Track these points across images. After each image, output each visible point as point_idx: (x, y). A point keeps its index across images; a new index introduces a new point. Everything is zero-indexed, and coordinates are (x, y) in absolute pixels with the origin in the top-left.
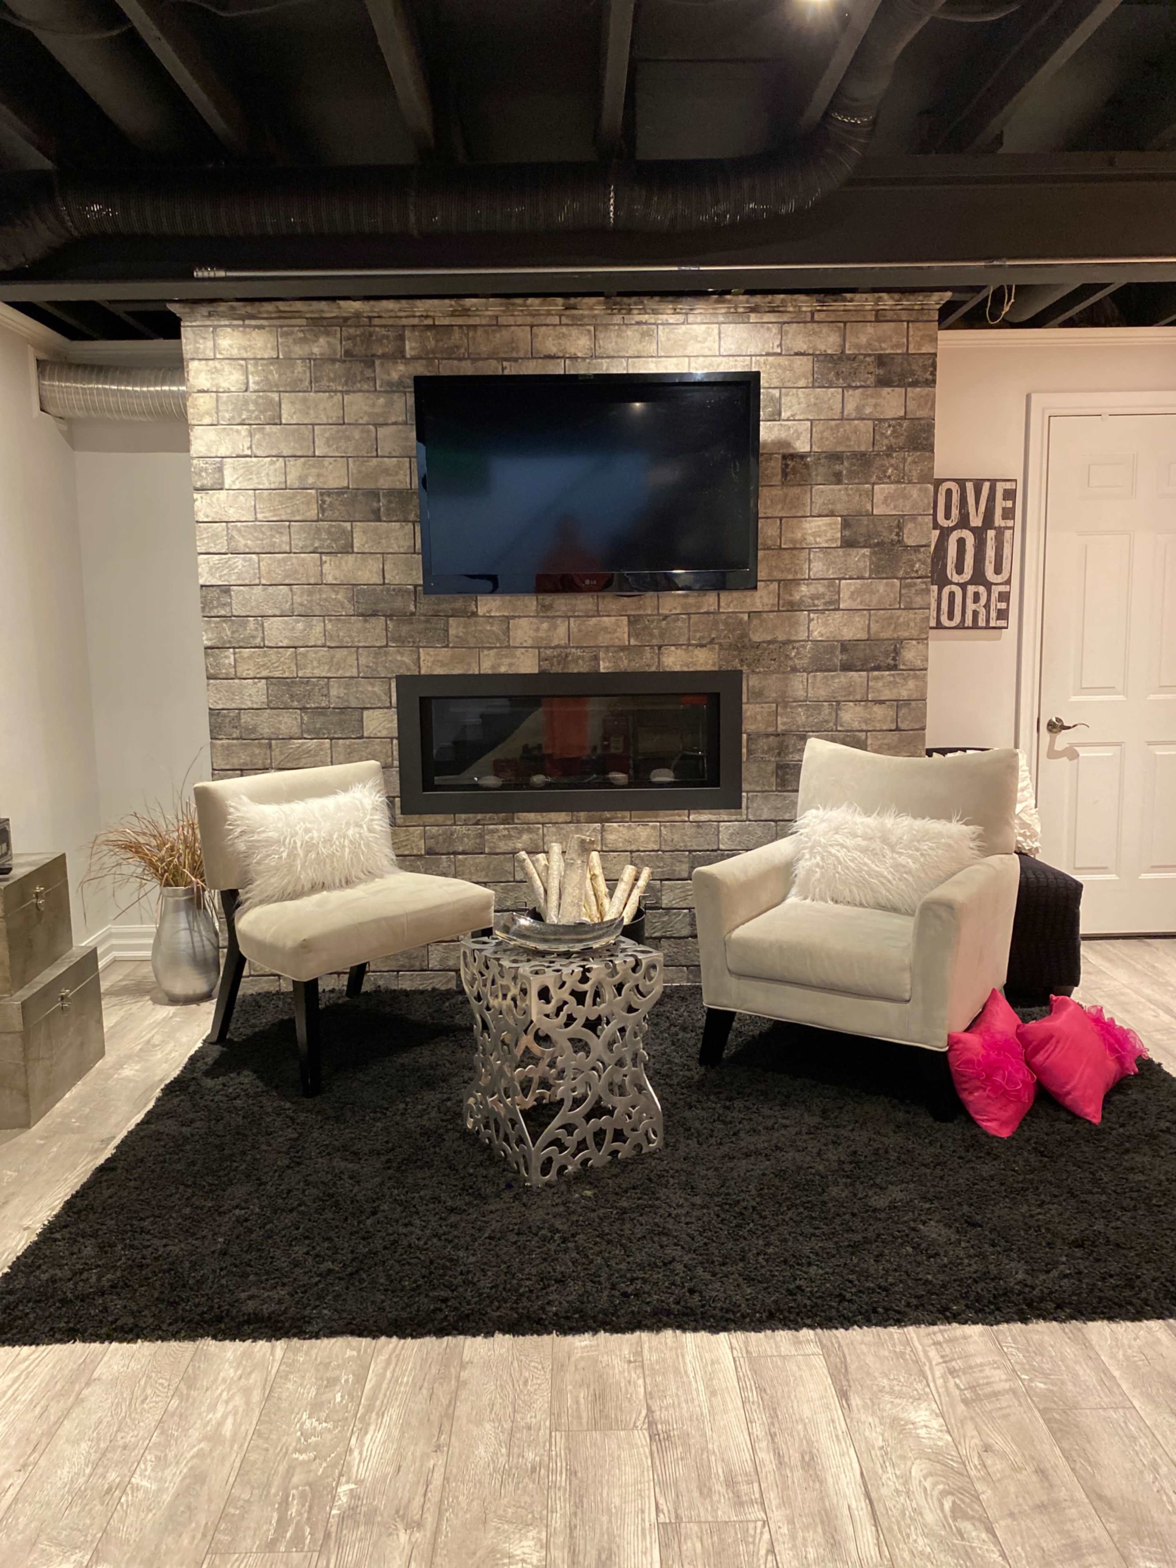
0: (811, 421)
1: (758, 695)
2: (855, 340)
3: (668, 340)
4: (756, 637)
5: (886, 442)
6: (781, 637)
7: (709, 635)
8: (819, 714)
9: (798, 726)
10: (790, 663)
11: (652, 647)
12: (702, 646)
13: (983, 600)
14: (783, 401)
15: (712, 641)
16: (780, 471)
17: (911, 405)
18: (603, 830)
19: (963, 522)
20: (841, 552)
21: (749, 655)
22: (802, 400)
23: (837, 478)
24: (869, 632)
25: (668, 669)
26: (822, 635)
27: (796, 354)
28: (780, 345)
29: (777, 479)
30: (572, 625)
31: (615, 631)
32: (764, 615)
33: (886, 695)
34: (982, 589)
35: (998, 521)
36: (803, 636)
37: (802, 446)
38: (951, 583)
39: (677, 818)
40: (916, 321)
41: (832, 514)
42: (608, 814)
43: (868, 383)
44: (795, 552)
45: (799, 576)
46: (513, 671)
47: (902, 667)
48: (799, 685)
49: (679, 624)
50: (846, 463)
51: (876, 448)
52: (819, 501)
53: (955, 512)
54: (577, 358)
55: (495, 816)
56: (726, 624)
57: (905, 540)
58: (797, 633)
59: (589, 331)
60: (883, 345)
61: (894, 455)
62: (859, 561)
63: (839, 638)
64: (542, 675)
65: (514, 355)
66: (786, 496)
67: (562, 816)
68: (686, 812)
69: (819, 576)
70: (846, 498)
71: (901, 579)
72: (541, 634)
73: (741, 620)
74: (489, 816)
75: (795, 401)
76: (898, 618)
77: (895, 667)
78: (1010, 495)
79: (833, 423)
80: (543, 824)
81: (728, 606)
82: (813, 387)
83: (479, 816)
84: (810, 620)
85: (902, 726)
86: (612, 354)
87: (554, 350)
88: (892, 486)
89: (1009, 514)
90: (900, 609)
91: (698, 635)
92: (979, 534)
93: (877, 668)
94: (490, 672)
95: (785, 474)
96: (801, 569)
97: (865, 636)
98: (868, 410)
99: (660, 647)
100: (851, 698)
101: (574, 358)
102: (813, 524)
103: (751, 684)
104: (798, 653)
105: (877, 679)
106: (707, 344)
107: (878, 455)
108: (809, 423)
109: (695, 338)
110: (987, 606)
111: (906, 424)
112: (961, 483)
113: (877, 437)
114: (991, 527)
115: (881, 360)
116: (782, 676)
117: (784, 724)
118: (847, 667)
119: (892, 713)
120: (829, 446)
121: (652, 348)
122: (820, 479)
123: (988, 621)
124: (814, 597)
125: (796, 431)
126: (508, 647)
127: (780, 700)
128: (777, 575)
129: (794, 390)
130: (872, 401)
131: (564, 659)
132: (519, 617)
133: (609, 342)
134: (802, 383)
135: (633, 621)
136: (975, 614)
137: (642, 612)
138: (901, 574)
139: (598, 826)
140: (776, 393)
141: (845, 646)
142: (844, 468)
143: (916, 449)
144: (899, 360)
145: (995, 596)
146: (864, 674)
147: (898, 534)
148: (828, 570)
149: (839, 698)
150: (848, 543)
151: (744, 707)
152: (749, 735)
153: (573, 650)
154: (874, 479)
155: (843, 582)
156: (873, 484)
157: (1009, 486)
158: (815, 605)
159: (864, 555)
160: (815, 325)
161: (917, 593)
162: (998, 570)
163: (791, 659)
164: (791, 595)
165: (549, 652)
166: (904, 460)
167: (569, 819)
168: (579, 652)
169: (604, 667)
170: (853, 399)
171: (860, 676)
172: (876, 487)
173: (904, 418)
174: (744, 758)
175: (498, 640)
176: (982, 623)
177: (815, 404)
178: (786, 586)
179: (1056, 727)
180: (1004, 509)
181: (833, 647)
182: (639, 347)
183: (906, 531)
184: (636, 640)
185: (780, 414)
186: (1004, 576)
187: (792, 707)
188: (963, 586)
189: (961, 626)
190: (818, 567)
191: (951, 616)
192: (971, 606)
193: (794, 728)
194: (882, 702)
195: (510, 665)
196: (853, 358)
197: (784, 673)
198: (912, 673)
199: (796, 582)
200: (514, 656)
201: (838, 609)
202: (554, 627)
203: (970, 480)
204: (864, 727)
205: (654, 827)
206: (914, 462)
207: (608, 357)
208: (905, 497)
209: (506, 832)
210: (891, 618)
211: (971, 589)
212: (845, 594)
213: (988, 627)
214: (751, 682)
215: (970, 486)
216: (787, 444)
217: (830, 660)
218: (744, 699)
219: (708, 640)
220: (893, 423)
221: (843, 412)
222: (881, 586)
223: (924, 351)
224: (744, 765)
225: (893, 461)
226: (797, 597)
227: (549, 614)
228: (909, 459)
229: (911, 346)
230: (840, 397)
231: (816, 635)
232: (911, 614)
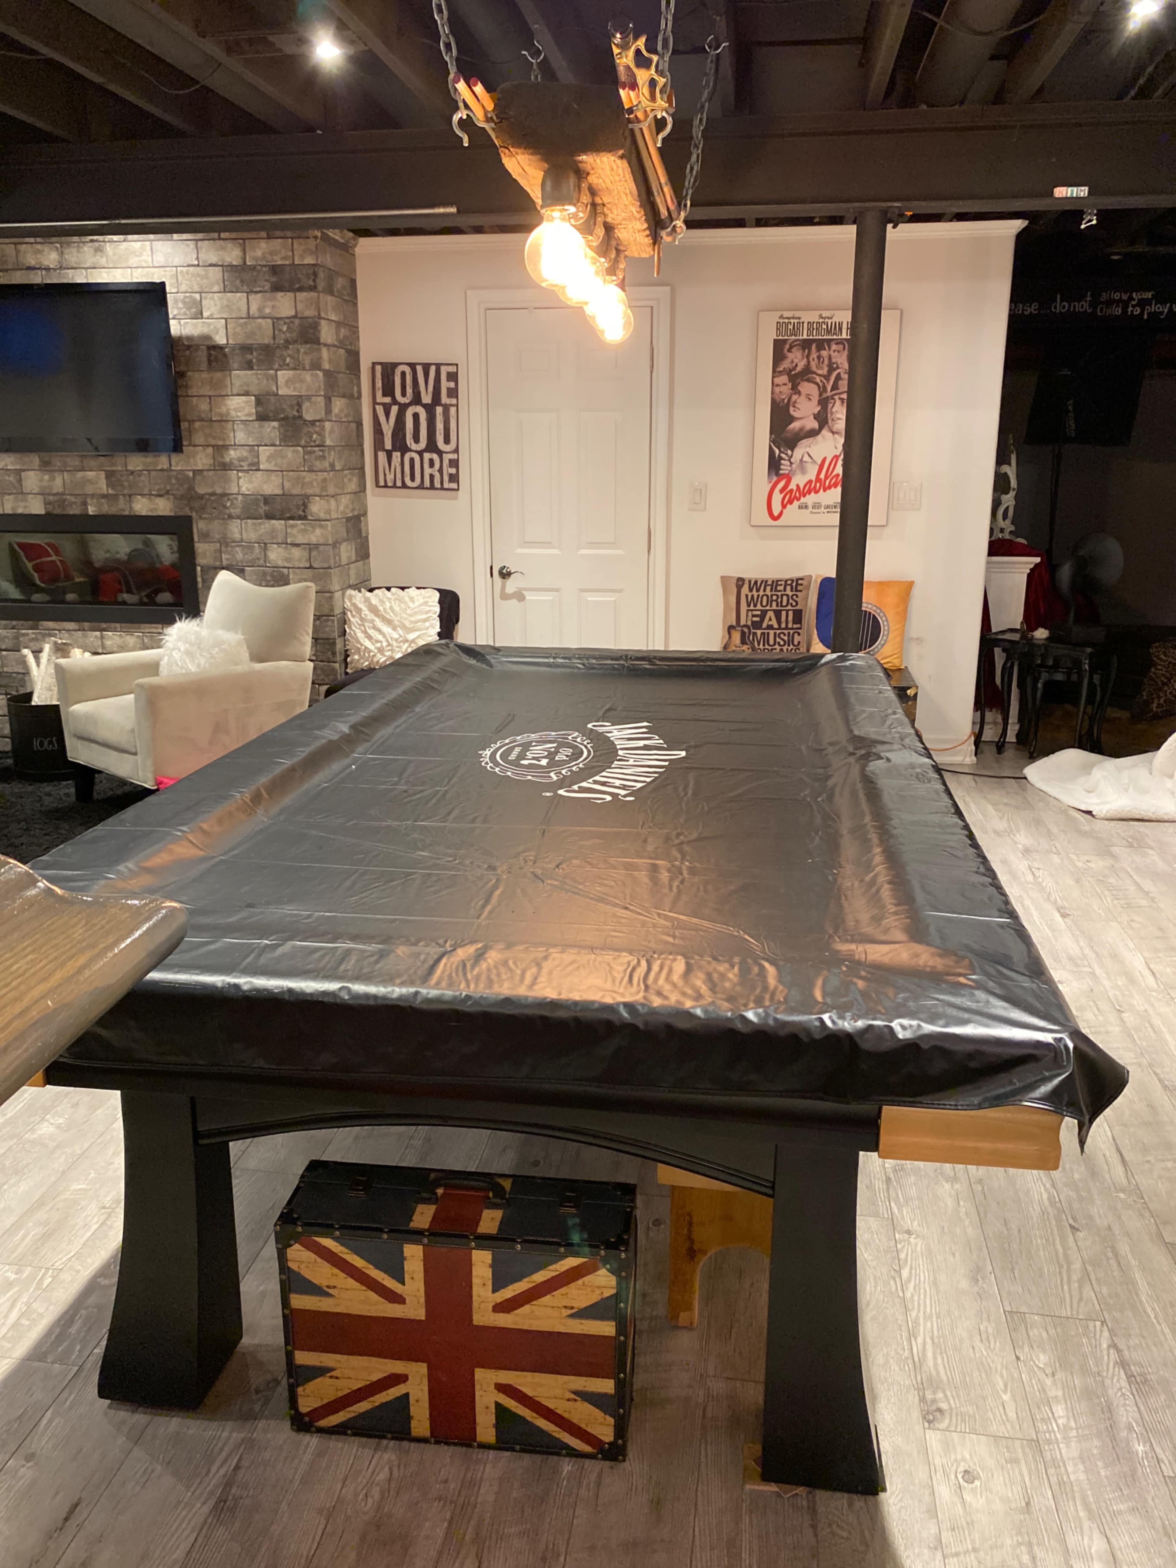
0: (226, 319)
1: (206, 536)
2: (254, 254)
3: (114, 254)
4: (201, 490)
5: (283, 336)
6: (219, 491)
7: (165, 487)
8: (252, 553)
9: (237, 562)
10: (227, 511)
11: (124, 495)
12: (160, 496)
13: (437, 465)
14: (203, 303)
15: (167, 492)
16: (206, 359)
17: (300, 307)
18: (102, 637)
19: (417, 400)
20: (256, 424)
21: (196, 505)
22: (218, 303)
23: (249, 366)
24: (283, 489)
25: (137, 514)
26: (248, 490)
27: (211, 265)
28: (197, 258)
29: (204, 365)
30: (65, 476)
31: (97, 483)
32: (205, 473)
33: (300, 539)
34: (435, 457)
35: (444, 399)
36: (235, 490)
37: (220, 339)
38: (411, 450)
39: (155, 630)
40: (299, 237)
41: (247, 394)
42: (104, 625)
43: (266, 288)
44: (223, 423)
45: (227, 443)
46: (27, 512)
47: (310, 518)
48: (235, 529)
49: (142, 478)
50: (255, 354)
51: (277, 341)
52: (237, 383)
53: (409, 391)
54: (50, 269)
55: (25, 623)
56: (177, 479)
57: (304, 416)
58: (230, 489)
59: (57, 248)
60: (275, 258)
61: (291, 347)
62: (271, 432)
63: (262, 493)
64: (48, 515)
65: (6, 267)
66: (212, 379)
67: (71, 625)
68: (160, 626)
69: (242, 442)
70: (257, 382)
71: (303, 447)
72: (45, 484)
73: (188, 477)
74: (21, 622)
75: (212, 303)
76: (304, 478)
77: (305, 518)
78: (453, 377)
79: (242, 321)
80: (59, 630)
81: (177, 464)
82: (225, 292)
83: (14, 623)
84: (239, 478)
85: (315, 565)
86: (75, 266)
87: (33, 263)
88: (291, 372)
89: (453, 393)
90: (304, 471)
91: (157, 487)
92: (430, 409)
93: (292, 518)
94: (11, 512)
95: (210, 362)
96: (228, 437)
97: (280, 492)
98: (267, 311)
99: (130, 496)
100: (275, 541)
101: (48, 269)
102: (234, 402)
103: (200, 526)
104: (232, 504)
105: (292, 526)
106: (143, 258)
107: (278, 347)
108: (223, 321)
109: (134, 253)
110: (441, 471)
111: (297, 321)
112: (412, 366)
113: (276, 332)
114: (440, 404)
115: (275, 270)
116: (221, 521)
117: (227, 559)
118: (269, 517)
119: (306, 554)
120: (241, 340)
121: (103, 261)
122: (235, 366)
123: (442, 483)
124: (240, 460)
125: (215, 327)
126: (22, 493)
127: (222, 540)
128: (213, 442)
129: (211, 295)
130: (270, 303)
131: (62, 503)
132: (28, 470)
133: (72, 255)
134: (216, 289)
135: (109, 475)
136: (432, 477)
137: (114, 468)
138: (303, 443)
139: (98, 633)
140: (197, 296)
141: (267, 500)
142: (254, 357)
143: (306, 342)
144: (288, 269)
145: (446, 462)
146: (283, 522)
147: (298, 411)
148: (248, 438)
149: (266, 541)
150: (262, 417)
151: (197, 545)
152: (202, 567)
153: (68, 497)
154: (276, 366)
155: (261, 448)
156: (277, 370)
157: (452, 369)
158: (241, 466)
159: (274, 427)
160: (222, 242)
161: (317, 458)
162: (447, 441)
163: (227, 508)
164: (223, 457)
165: (51, 498)
166: (298, 351)
167: (77, 627)
168: (73, 499)
169: (91, 510)
170: (256, 301)
171: (280, 524)
172: (279, 373)
173: (295, 317)
174: (200, 585)
175: (15, 488)
176: (437, 484)
177: (227, 306)
178: (218, 449)
179: (505, 574)
180: (448, 389)
181: (257, 500)
182: (94, 260)
183: (304, 408)
184: (112, 489)
185: (202, 313)
186: (452, 446)
187: (232, 547)
188: (420, 453)
189: (421, 487)
190: (241, 436)
191: (413, 479)
192: (428, 471)
193: (234, 563)
194: (298, 545)
195: (25, 507)
196: (253, 268)
197: (224, 519)
198: (318, 522)
199: (226, 447)
200: (26, 500)
201: (258, 470)
202: (53, 479)
203: (420, 364)
204: (286, 565)
205: (138, 636)
206: (306, 353)
207: (72, 268)
208: (302, 381)
209: (34, 636)
210: (298, 478)
211: (427, 456)
212: (263, 458)
213: (442, 489)
214: (199, 526)
215: (419, 369)
216: (208, 338)
217: (256, 510)
218: (196, 538)
219: (164, 491)
220: (287, 321)
221: (248, 312)
222: (289, 452)
223: (306, 262)
224: (200, 592)
225: (290, 352)
226: (227, 460)
227: (48, 468)
228: (302, 350)
229: (296, 258)
230: (245, 300)
231: (244, 490)
232: (313, 476)
